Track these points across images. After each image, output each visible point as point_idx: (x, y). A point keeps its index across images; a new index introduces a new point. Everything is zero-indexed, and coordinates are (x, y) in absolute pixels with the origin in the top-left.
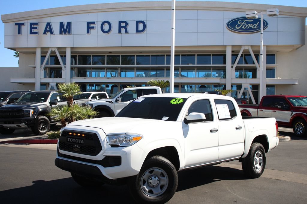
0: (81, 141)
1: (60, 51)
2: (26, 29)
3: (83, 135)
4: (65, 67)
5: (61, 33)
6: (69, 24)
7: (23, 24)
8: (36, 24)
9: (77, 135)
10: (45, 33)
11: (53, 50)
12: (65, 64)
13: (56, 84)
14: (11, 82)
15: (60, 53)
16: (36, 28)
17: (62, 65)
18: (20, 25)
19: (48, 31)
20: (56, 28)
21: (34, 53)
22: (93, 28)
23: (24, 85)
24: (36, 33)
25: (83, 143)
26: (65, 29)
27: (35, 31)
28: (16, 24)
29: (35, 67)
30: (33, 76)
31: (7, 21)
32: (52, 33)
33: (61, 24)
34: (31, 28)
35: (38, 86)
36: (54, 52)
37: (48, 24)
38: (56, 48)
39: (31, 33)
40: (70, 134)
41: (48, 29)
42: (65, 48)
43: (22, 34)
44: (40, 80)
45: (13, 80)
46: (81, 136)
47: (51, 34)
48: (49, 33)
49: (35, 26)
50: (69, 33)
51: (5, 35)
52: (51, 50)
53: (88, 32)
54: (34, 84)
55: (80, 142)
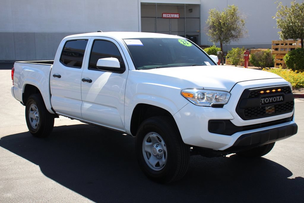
0: (279, 98)
3: (279, 90)
9: (271, 92)
25: (283, 100)
40: (262, 92)
46: (277, 92)
55: (278, 100)
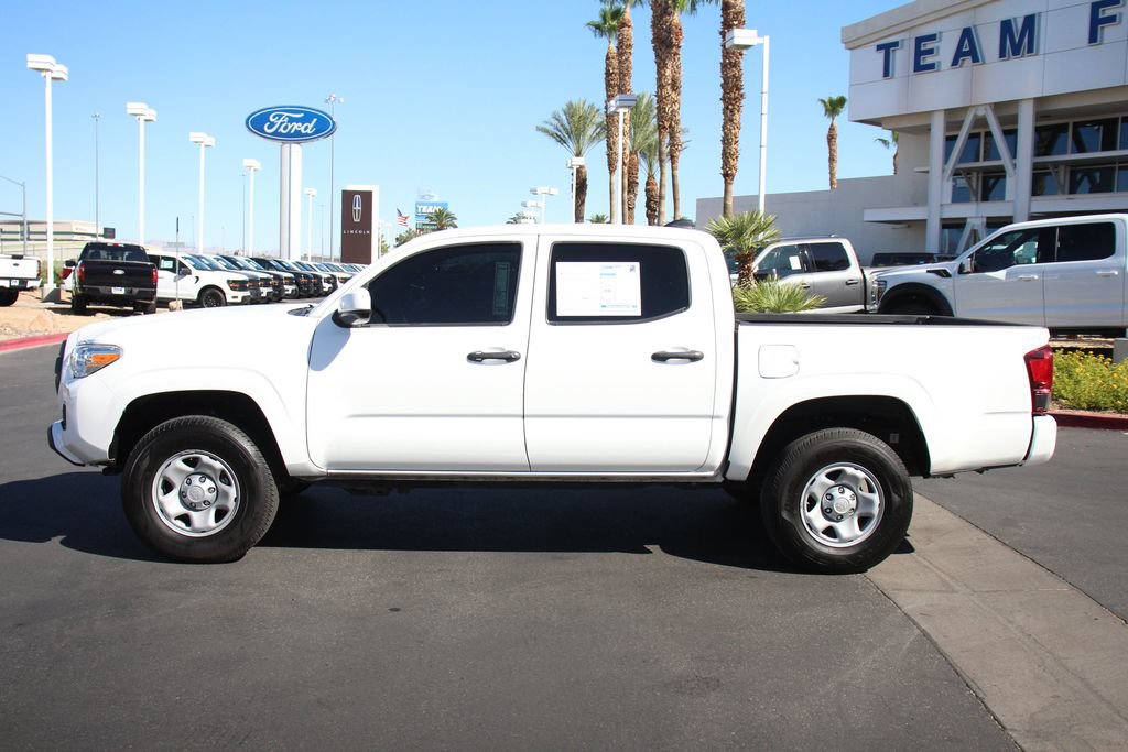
1: (1001, 114)
2: (903, 58)
4: (1015, 166)
5: (1002, 54)
6: (1030, 21)
7: (895, 44)
8: (932, 37)
10: (955, 63)
11: (981, 113)
12: (1014, 153)
13: (985, 220)
14: (866, 219)
15: (1002, 121)
16: (931, 52)
17: (1005, 160)
18: (887, 49)
19: (966, 54)
20: (989, 41)
21: (927, 129)
22: (1112, 19)
23: (909, 226)
24: (931, 67)
26: (1017, 40)
27: (929, 60)
28: (879, 48)
29: (927, 172)
30: (921, 199)
31: (857, 43)
32: (975, 60)
33: (1006, 26)
34: (919, 53)
35: (934, 227)
36: (981, 122)
37: (967, 34)
38: (990, 104)
39: (919, 68)
41: (966, 49)
42: (1015, 103)
43: (893, 74)
44: (941, 213)
45: (872, 215)
47: (974, 62)
48: (969, 60)
49: (929, 45)
50: (1030, 50)
51: (851, 85)
52: (975, 115)
53: (1093, 38)
54: (922, 223)
